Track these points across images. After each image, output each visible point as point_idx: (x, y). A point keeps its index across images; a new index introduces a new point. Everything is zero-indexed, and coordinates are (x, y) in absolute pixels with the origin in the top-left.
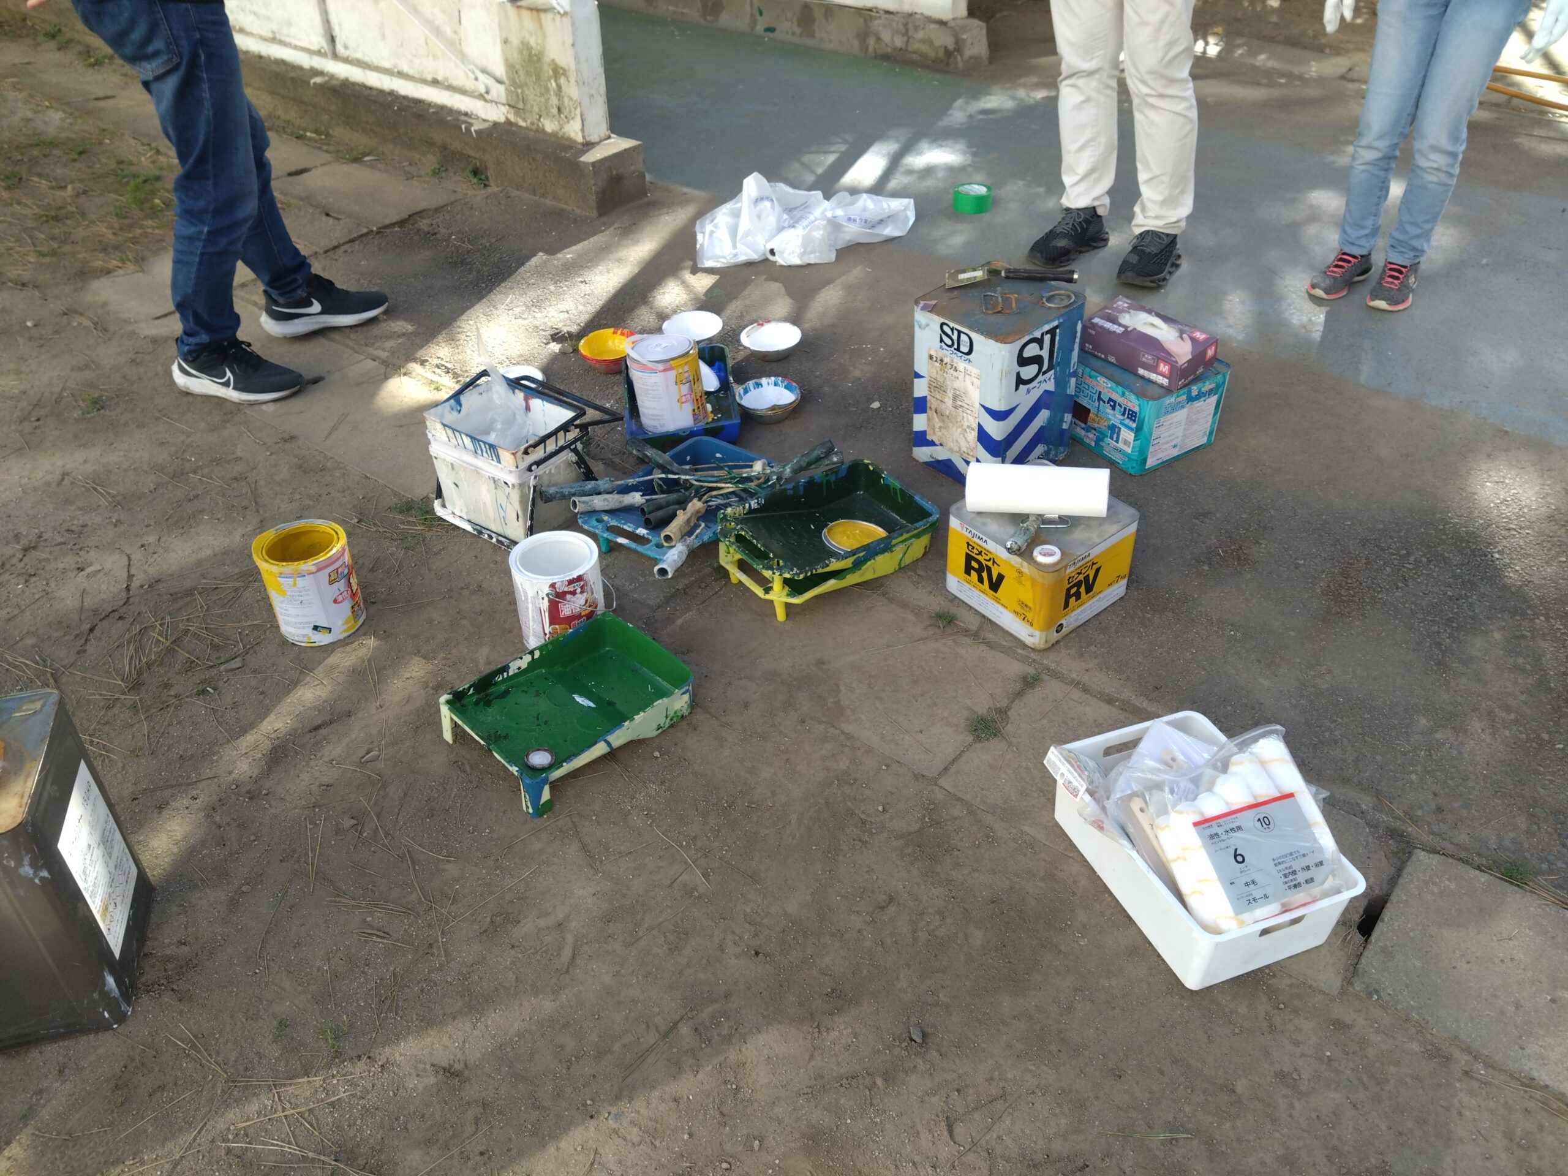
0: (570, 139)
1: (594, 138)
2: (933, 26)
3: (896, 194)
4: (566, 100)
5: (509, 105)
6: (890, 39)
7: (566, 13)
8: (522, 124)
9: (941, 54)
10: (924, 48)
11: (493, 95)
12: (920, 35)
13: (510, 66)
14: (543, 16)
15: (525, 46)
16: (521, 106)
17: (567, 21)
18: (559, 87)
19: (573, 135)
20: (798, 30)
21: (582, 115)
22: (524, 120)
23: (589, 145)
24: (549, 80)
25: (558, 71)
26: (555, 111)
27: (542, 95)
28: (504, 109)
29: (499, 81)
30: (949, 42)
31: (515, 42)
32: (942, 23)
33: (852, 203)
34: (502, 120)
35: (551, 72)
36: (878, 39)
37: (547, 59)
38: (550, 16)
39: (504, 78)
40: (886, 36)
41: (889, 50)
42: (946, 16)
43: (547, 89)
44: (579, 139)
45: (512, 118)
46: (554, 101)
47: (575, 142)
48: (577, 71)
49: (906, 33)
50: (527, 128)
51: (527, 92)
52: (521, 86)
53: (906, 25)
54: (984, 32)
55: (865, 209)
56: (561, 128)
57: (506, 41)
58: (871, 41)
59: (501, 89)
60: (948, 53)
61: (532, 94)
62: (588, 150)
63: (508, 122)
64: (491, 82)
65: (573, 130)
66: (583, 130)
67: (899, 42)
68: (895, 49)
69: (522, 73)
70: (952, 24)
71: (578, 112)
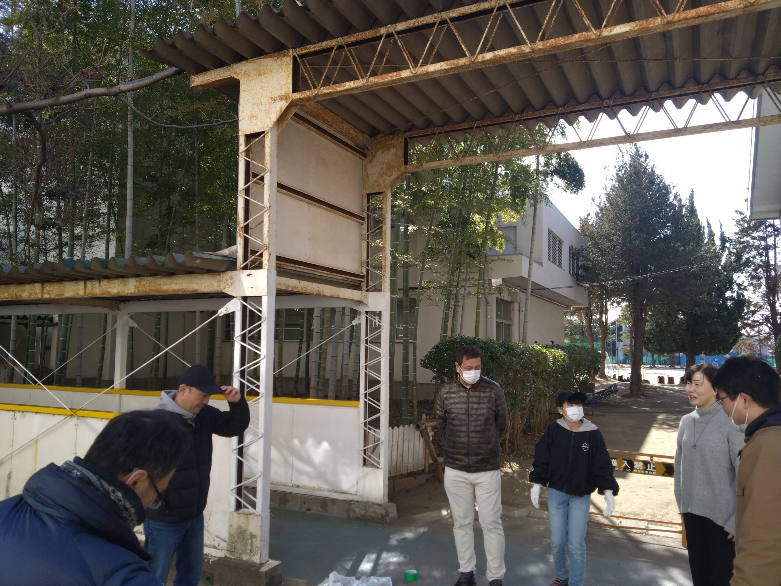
0: (254, 563)
1: (263, 561)
2: (376, 506)
3: (382, 576)
4: (254, 547)
5: (228, 550)
6: (359, 512)
7: (259, 515)
8: (232, 557)
9: (380, 516)
10: (373, 515)
11: (221, 547)
12: (371, 510)
13: (231, 535)
14: (249, 516)
15: (240, 527)
16: (233, 550)
17: (259, 518)
18: (252, 542)
19: (255, 561)
20: (320, 509)
21: (261, 553)
22: (234, 556)
23: (262, 565)
24: (248, 540)
25: (252, 536)
26: (249, 552)
27: (244, 545)
28: (225, 552)
29: (224, 541)
30: (383, 512)
31: (235, 525)
32: (379, 505)
33: (368, 580)
34: (223, 556)
35: (249, 537)
36: (354, 512)
37: (248, 532)
38: (252, 516)
39: (227, 539)
40: (357, 511)
41: (359, 516)
42: (381, 502)
43: (246, 543)
44: (258, 562)
45: (228, 555)
46: (249, 548)
47: (256, 564)
48: (261, 536)
49: (366, 509)
50: (234, 559)
51: (237, 545)
52: (235, 543)
53: (365, 506)
54: (395, 507)
55: (373, 583)
56: (251, 558)
57: (231, 526)
58: (351, 513)
59: (225, 544)
60: (383, 516)
61: (239, 546)
62: (262, 567)
63: (226, 557)
64: (221, 542)
65: (256, 559)
66: (260, 559)
67: (363, 513)
68: (361, 515)
69: (236, 538)
70: (383, 505)
71: (259, 552)
